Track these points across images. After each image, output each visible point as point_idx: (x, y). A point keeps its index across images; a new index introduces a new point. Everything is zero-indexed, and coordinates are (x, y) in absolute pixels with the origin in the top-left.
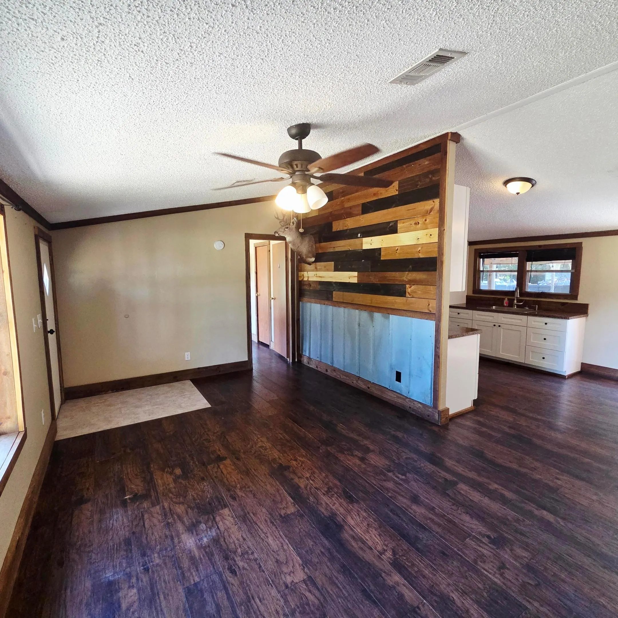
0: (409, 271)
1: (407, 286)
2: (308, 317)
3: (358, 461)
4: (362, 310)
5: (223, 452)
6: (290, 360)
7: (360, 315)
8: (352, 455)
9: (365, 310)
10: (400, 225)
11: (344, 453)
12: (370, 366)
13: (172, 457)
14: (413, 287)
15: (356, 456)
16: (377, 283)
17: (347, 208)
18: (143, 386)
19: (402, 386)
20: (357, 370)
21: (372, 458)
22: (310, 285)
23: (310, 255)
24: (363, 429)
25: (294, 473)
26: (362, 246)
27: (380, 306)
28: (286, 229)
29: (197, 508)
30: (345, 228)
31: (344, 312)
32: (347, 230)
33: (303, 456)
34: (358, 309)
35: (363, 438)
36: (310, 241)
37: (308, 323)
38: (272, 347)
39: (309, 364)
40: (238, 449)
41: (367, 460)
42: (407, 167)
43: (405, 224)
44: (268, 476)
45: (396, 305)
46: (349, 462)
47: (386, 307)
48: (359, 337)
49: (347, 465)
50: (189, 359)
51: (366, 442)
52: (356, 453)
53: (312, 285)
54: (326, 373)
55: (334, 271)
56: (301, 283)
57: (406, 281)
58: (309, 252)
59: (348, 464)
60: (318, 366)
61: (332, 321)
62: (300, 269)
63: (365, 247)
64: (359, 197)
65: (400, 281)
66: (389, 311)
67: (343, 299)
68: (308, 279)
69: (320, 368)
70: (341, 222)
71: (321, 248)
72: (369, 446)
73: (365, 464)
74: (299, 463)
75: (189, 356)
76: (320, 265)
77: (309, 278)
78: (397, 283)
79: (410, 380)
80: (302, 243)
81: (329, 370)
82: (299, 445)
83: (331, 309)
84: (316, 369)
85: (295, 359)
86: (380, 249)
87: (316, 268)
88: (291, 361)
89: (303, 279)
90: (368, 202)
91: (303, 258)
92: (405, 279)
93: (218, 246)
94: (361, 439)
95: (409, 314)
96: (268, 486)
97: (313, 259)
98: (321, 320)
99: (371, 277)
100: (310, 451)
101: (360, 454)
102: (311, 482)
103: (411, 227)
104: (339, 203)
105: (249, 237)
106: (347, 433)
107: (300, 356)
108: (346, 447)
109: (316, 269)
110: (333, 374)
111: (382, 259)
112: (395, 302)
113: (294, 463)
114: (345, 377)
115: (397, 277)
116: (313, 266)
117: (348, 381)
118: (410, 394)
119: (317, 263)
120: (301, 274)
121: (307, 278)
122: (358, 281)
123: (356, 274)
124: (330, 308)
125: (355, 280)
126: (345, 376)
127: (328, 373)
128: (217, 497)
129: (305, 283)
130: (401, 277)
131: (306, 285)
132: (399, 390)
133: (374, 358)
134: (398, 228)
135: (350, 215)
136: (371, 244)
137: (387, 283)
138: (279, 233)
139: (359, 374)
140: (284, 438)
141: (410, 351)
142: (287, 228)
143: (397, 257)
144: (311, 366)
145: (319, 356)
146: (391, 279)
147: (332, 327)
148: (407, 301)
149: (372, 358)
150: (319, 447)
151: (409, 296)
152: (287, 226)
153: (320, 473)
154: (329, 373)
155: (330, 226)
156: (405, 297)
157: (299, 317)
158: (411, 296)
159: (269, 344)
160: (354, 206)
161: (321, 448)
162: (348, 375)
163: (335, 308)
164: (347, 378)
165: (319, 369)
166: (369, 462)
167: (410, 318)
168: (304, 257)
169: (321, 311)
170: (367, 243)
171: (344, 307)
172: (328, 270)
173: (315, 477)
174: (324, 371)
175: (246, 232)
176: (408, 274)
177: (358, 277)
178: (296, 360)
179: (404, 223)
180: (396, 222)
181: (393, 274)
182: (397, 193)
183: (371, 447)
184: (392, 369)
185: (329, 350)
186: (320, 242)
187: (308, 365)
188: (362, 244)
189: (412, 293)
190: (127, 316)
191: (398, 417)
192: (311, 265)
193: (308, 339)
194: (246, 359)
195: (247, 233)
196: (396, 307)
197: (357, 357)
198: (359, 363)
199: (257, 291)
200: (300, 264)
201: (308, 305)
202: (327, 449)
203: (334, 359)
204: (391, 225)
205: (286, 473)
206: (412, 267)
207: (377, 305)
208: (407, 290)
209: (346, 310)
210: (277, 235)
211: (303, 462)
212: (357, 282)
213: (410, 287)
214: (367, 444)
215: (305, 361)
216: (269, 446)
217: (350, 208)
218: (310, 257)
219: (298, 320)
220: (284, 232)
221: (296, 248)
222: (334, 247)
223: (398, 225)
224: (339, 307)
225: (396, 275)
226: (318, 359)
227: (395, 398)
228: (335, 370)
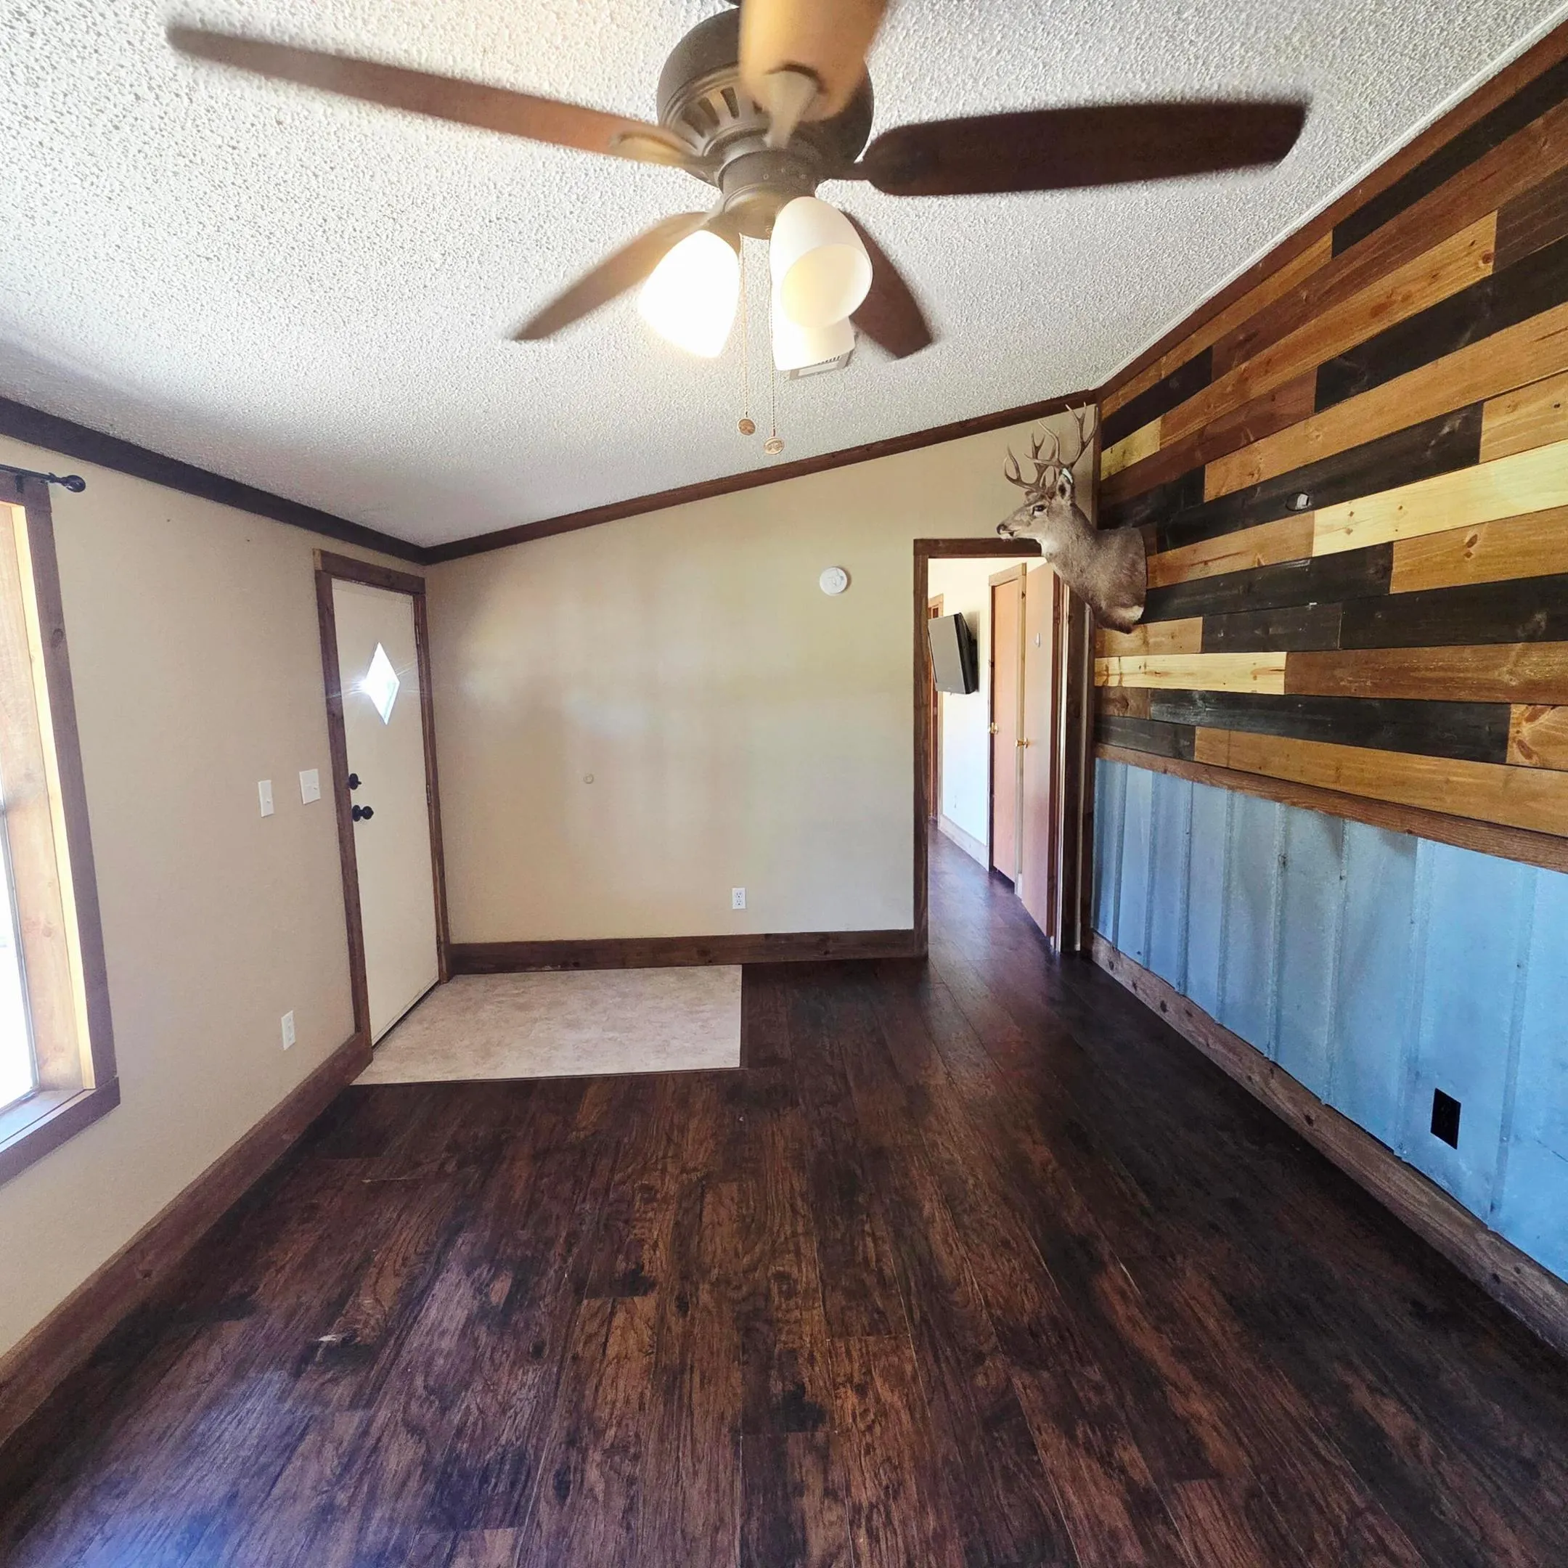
0: (1531, 639)
1: (1517, 711)
2: (1116, 813)
3: (1116, 1504)
4: (1294, 804)
5: (658, 1261)
6: (1056, 943)
7: (1288, 824)
8: (1106, 1460)
9: (1311, 808)
10: (1490, 425)
11: (1072, 1437)
12: (1322, 1036)
13: (523, 1228)
14: (1548, 718)
15: (1123, 1470)
16: (1369, 695)
17: (1259, 400)
18: (623, 964)
19: (1464, 1167)
20: (1268, 1035)
21: (1195, 1523)
22: (1124, 702)
23: (1125, 598)
24: (1211, 1324)
25: (824, 1458)
26: (1310, 544)
27: (1374, 794)
28: (1036, 513)
29: (440, 1485)
30: (1249, 482)
31: (1231, 806)
32: (1254, 488)
33: (898, 1379)
34: (1278, 799)
35: (1196, 1378)
36: (1124, 550)
37: (1115, 832)
38: (1019, 891)
39: (1112, 967)
40: (708, 1260)
41: (1167, 1522)
42: (1548, 124)
43: (1523, 411)
44: (725, 1430)
45: (1449, 799)
46: (1074, 1499)
47: (1404, 801)
48: (1282, 911)
49: (1055, 1514)
50: (743, 906)
51: (1200, 1407)
52: (1129, 1454)
53: (1132, 703)
54: (1160, 1013)
55: (1202, 652)
56: (1100, 695)
57: (1508, 689)
58: (1119, 586)
59: (1068, 1506)
60: (1139, 984)
61: (1190, 833)
62: (1099, 650)
63: (1325, 545)
64: (1307, 343)
65: (1480, 687)
66: (1417, 823)
67: (1228, 758)
68: (1120, 681)
69: (1144, 991)
70: (1235, 459)
71: (1165, 569)
72: (1205, 1433)
73: (1144, 1541)
74: (866, 1411)
75: (743, 899)
76: (1159, 628)
77: (1125, 678)
78: (1464, 695)
79: (1503, 1152)
80: (1092, 558)
81: (1170, 1007)
82: (912, 1319)
83: (1183, 789)
84: (1132, 990)
85: (1074, 943)
86: (1386, 550)
87: (1146, 642)
88: (1059, 948)
89: (1107, 681)
90: (1344, 356)
91: (1101, 608)
92: (1506, 678)
93: (830, 582)
94: (1182, 1374)
95: (1516, 845)
96: (701, 1482)
97: (1136, 612)
98: (1155, 828)
99: (1338, 673)
100: (937, 1360)
101: (1141, 1472)
102: (862, 1540)
103: (1555, 419)
104: (1229, 389)
105: (927, 549)
106: (1129, 1319)
107: (1089, 935)
108: (1095, 1400)
109: (1147, 647)
110: (1184, 1027)
111: (1394, 589)
112: (1448, 781)
113: (851, 1400)
114: (1225, 1051)
115: (1467, 670)
116: (1136, 635)
117: (1234, 1069)
118: (1502, 1215)
119: (1150, 626)
120: (1101, 663)
121: (1117, 678)
122: (1286, 685)
123: (1278, 659)
124: (1185, 785)
125: (1275, 686)
126: (1225, 1044)
127: (1166, 1017)
128: (521, 1456)
129: (1112, 695)
130: (1486, 669)
131: (1114, 700)
132: (1446, 1177)
133: (1340, 1008)
134: (1483, 439)
135: (1268, 424)
136: (1349, 532)
137: (1413, 695)
138: (1013, 527)
139: (1276, 1054)
140: (878, 1260)
141: (1515, 1024)
142: (1041, 508)
143: (1468, 575)
144: (1117, 978)
145: (1142, 951)
146: (1430, 680)
147: (1189, 856)
148: (1513, 785)
149: (1328, 1005)
150: (980, 1358)
151: (1527, 762)
152: (1039, 503)
153: (923, 1507)
154: (1170, 1017)
155: (1195, 480)
156: (1502, 761)
157: (1092, 807)
158: (1535, 759)
159: (1013, 880)
160: (1288, 386)
161: (988, 1363)
162: (1236, 1044)
163: (1198, 787)
164: (1231, 1055)
165: (1141, 996)
166: (1172, 1539)
167: (1521, 868)
168: (1103, 604)
169: (1156, 794)
170: (1330, 529)
171: (1231, 788)
172: (1181, 649)
173: (888, 1522)
174: (1153, 1006)
175: (919, 537)
176: (1523, 654)
177: (1289, 671)
178: (1078, 947)
179: (1514, 407)
180: (1473, 414)
181: (1446, 655)
182: (1488, 270)
183: (1216, 1447)
184: (1414, 1073)
185: (1176, 933)
186: (1162, 549)
187: (1110, 973)
188: (1310, 536)
189: (1541, 744)
190: (589, 780)
191: (1419, 1310)
192: (1133, 634)
193: (1113, 884)
194: (907, 923)
195: (922, 540)
196: (1448, 804)
197: (1270, 986)
198: (1278, 1011)
199: (992, 720)
200: (1098, 631)
201: (1119, 767)
202: (1009, 1380)
203: (1191, 975)
204: (1446, 430)
205: (795, 1444)
206: (1551, 620)
207: (1360, 791)
208: (1512, 731)
209: (1239, 798)
210: (1005, 536)
211: (883, 1413)
212: (1282, 693)
213: (1531, 718)
214: (1199, 1420)
215: (1102, 954)
216: (808, 1283)
217: (1272, 396)
218: (1125, 606)
219: (1089, 816)
220: (1029, 524)
221: (1075, 575)
222: (1206, 563)
223: (1486, 425)
224: (1212, 785)
225: (1462, 660)
226: (1139, 959)
227: (1420, 1203)
228: (1190, 1011)
